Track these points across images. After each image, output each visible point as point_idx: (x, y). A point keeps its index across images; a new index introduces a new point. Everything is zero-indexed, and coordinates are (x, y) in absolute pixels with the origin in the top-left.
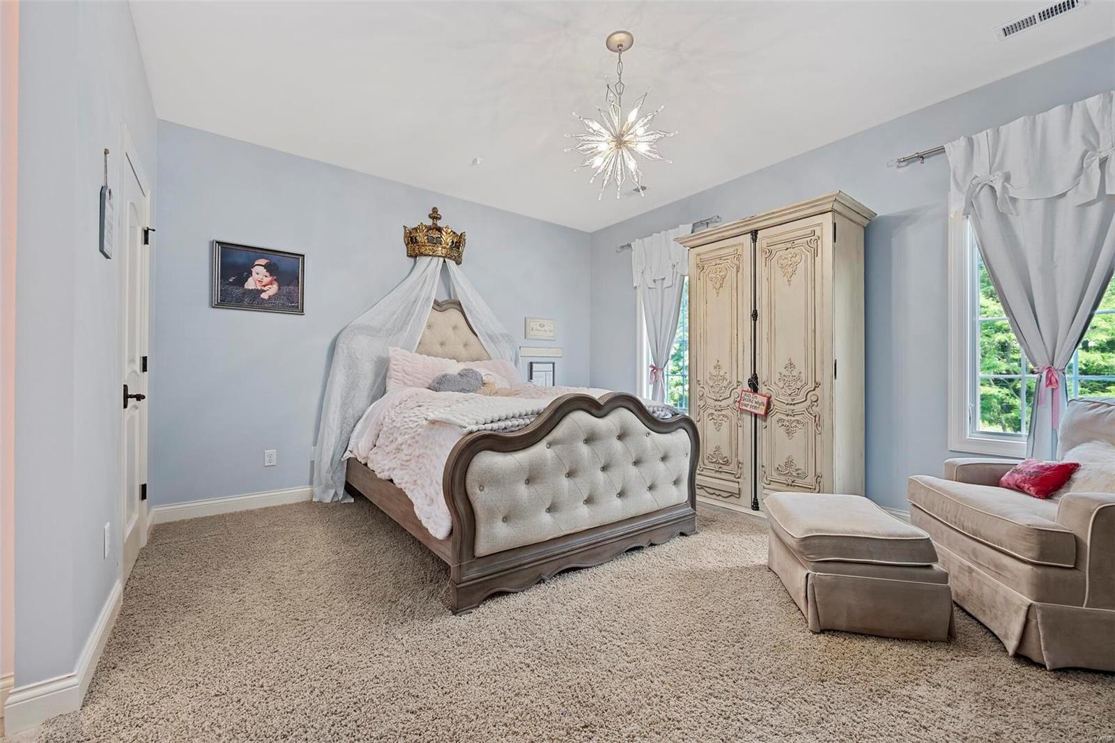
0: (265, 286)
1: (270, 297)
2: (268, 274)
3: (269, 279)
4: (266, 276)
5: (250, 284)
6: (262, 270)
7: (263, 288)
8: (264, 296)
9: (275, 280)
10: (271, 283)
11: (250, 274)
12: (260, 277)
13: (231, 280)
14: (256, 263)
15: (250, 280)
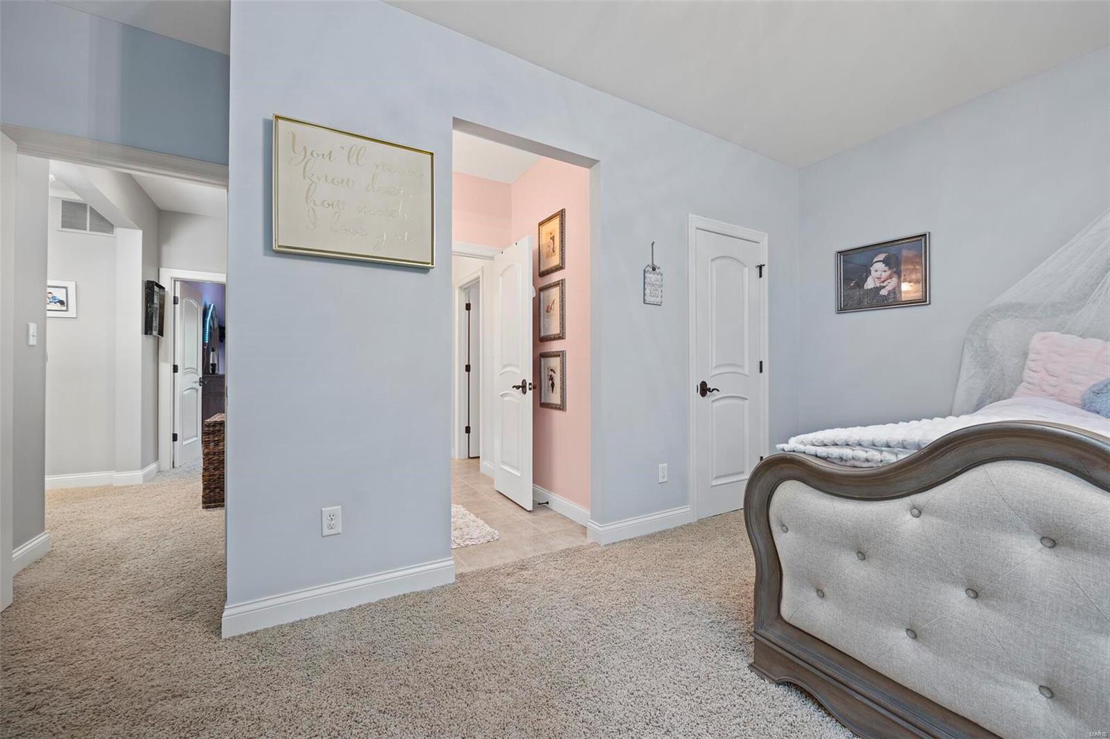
0: (883, 282)
1: (889, 292)
2: (886, 268)
3: (888, 273)
4: (885, 271)
5: (870, 284)
6: (880, 266)
7: (882, 285)
8: (884, 292)
9: (895, 272)
10: (890, 277)
11: (869, 273)
12: (878, 274)
13: (852, 284)
14: (875, 260)
15: (870, 280)
